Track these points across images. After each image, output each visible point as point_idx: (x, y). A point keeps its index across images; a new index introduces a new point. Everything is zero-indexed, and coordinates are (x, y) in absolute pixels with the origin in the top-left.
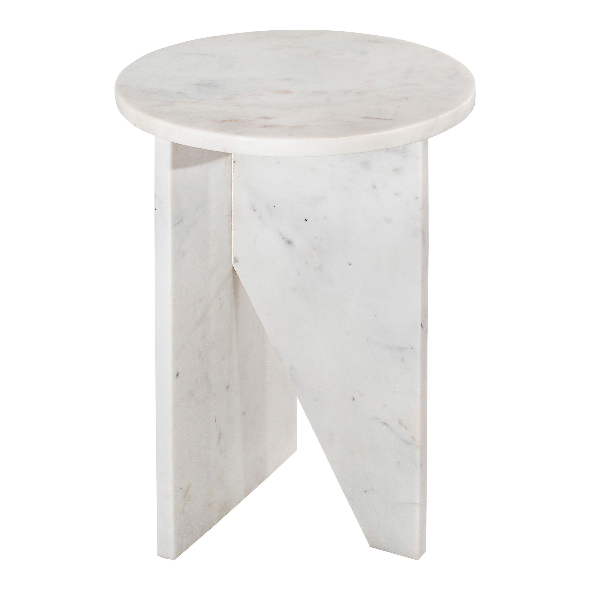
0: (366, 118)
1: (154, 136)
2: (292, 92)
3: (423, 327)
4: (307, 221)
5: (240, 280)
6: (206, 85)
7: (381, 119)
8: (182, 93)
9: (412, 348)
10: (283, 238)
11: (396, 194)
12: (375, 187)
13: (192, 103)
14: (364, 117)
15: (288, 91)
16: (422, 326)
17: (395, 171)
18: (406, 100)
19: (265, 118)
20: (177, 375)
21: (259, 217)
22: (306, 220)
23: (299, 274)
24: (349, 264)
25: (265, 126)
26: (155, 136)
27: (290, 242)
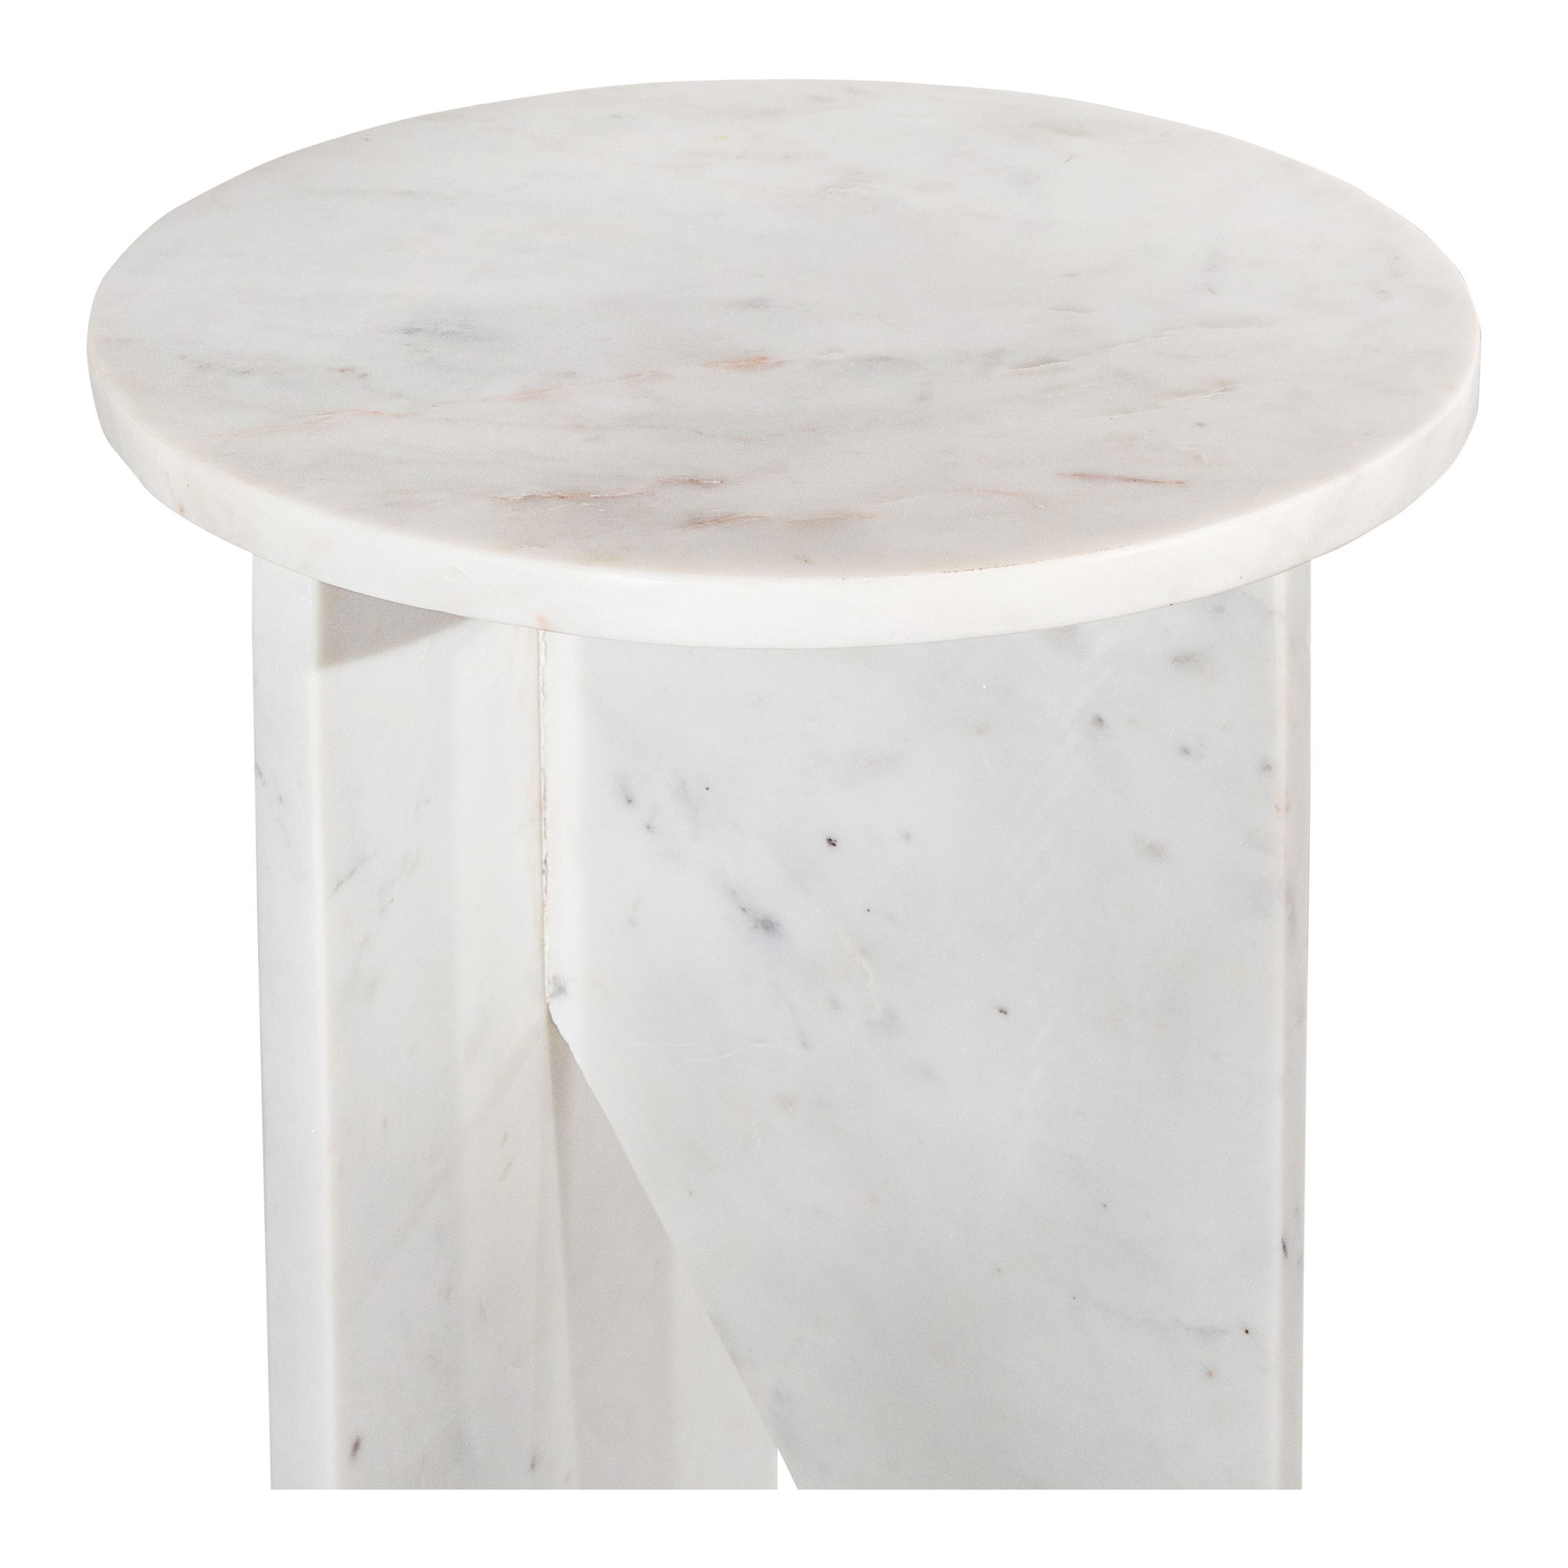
0: (1082, 476)
1: (250, 555)
2: (780, 363)
3: (1288, 1251)
4: (834, 845)
5: (575, 1062)
6: (443, 334)
7: (1140, 481)
8: (352, 370)
9: (1247, 1332)
10: (744, 910)
11: (1186, 751)
12: (1100, 720)
13: (398, 416)
14: (1075, 475)
15: (763, 358)
16: (1284, 1247)
17: (1181, 662)
18: (1224, 390)
19: (691, 481)
20: (356, 1446)
21: (648, 827)
22: (831, 842)
23: (804, 1043)
24: (1001, 1011)
25: (697, 521)
26: (254, 554)
27: (768, 925)
